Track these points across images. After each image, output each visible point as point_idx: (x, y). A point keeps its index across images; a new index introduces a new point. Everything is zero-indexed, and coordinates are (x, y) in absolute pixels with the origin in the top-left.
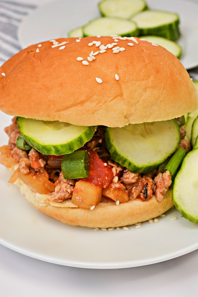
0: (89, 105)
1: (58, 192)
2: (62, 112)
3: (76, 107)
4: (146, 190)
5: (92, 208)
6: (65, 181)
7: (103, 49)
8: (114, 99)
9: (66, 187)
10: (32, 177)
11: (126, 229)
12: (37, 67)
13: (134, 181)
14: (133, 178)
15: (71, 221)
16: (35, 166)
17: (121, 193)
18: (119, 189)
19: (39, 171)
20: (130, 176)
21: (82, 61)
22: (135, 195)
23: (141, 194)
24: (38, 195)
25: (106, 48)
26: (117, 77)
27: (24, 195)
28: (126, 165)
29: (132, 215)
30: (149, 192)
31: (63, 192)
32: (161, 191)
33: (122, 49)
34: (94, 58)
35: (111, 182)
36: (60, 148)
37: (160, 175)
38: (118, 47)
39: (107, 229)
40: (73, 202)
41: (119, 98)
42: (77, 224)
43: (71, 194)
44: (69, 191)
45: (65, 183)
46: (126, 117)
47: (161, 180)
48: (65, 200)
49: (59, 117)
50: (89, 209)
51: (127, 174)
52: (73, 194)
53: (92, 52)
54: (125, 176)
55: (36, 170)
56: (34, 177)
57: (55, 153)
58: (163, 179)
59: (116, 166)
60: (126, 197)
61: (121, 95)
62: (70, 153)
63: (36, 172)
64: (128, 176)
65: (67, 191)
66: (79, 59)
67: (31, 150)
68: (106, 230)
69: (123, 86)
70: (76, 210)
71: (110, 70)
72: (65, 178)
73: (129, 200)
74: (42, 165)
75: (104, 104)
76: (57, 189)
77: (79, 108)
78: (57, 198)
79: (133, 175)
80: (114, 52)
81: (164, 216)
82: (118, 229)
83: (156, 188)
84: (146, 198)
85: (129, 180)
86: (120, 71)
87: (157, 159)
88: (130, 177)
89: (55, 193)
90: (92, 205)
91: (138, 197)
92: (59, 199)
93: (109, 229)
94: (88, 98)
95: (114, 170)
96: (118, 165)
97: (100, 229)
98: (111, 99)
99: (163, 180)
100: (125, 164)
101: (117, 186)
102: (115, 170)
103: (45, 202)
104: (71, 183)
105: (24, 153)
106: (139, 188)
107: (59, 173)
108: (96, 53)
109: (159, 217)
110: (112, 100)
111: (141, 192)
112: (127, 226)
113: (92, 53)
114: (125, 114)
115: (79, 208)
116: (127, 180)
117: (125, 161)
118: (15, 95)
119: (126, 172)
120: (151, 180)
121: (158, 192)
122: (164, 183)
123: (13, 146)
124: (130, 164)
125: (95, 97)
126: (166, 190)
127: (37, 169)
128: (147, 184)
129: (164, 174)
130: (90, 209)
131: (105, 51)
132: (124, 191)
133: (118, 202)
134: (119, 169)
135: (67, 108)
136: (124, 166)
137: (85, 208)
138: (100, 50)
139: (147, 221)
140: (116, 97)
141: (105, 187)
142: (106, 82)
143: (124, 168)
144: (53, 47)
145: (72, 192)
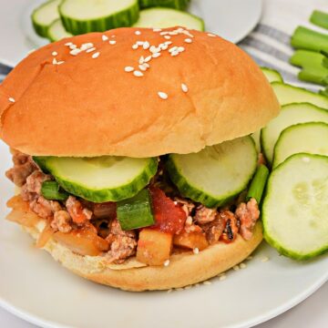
0: (156, 130)
1: (117, 250)
2: (119, 144)
3: (138, 134)
4: (230, 228)
5: (167, 263)
6: (123, 233)
7: (155, 51)
8: (186, 116)
9: (127, 241)
10: (76, 235)
12: (69, 87)
13: (212, 219)
14: (211, 216)
15: (138, 286)
16: (78, 220)
17: (198, 238)
18: (194, 233)
19: (84, 226)
20: (207, 213)
21: (132, 72)
22: (217, 237)
23: (224, 234)
24: (89, 258)
25: (159, 49)
26: (184, 88)
27: (59, 262)
28: (201, 200)
29: (216, 263)
30: (234, 230)
31: (125, 248)
32: (247, 226)
33: (181, 49)
34: (147, 65)
35: (185, 225)
37: (243, 205)
38: (175, 48)
39: (184, 287)
40: (139, 261)
41: (191, 115)
42: (144, 289)
43: (135, 249)
44: (132, 246)
45: (124, 236)
46: (202, 139)
47: (246, 212)
48: (127, 258)
49: (116, 150)
50: (161, 266)
51: (202, 211)
52: (138, 249)
53: (142, 58)
54: (200, 214)
55: (79, 225)
56: (78, 235)
58: (249, 211)
59: (187, 203)
60: (205, 242)
61: (193, 110)
62: (133, 196)
63: (79, 228)
64: (204, 213)
65: (129, 247)
66: (128, 69)
67: (68, 198)
68: (183, 289)
69: (194, 98)
70: (144, 270)
71: (173, 80)
72: (123, 229)
73: (209, 244)
74: (89, 218)
75: (173, 125)
76: (114, 246)
77: (142, 135)
78: (117, 258)
79: (211, 211)
80: (173, 54)
81: (251, 258)
82: (198, 285)
83: (241, 224)
84: (231, 238)
85: (207, 218)
86: (187, 79)
87: (237, 186)
88: (207, 215)
89: (112, 252)
90: (165, 260)
91: (221, 239)
92: (120, 259)
93: (188, 288)
94: (153, 121)
95: (185, 208)
96: (189, 200)
97: (174, 289)
98: (181, 118)
100: (199, 199)
101: (193, 228)
102: (187, 208)
103: (100, 266)
104: (131, 235)
105: (56, 204)
106: (221, 228)
107: (107, 224)
108: (148, 59)
109: (245, 261)
110: (183, 119)
111: (224, 232)
112: (209, 280)
113: (142, 60)
114: (201, 134)
115: (148, 265)
116: (204, 219)
117: (199, 194)
119: (200, 209)
120: (232, 214)
121: (244, 227)
122: (251, 215)
124: (206, 197)
125: (161, 118)
126: (253, 224)
127: (81, 223)
128: (229, 220)
129: (249, 203)
130: (163, 265)
131: (159, 54)
132: (200, 234)
133: (196, 251)
134: (192, 206)
135: (125, 137)
136: (198, 201)
137: (156, 266)
138: (152, 54)
139: (232, 269)
140: (188, 114)
141: (177, 233)
142: (170, 97)
143: (197, 204)
144: (72, 52)
145: (136, 247)
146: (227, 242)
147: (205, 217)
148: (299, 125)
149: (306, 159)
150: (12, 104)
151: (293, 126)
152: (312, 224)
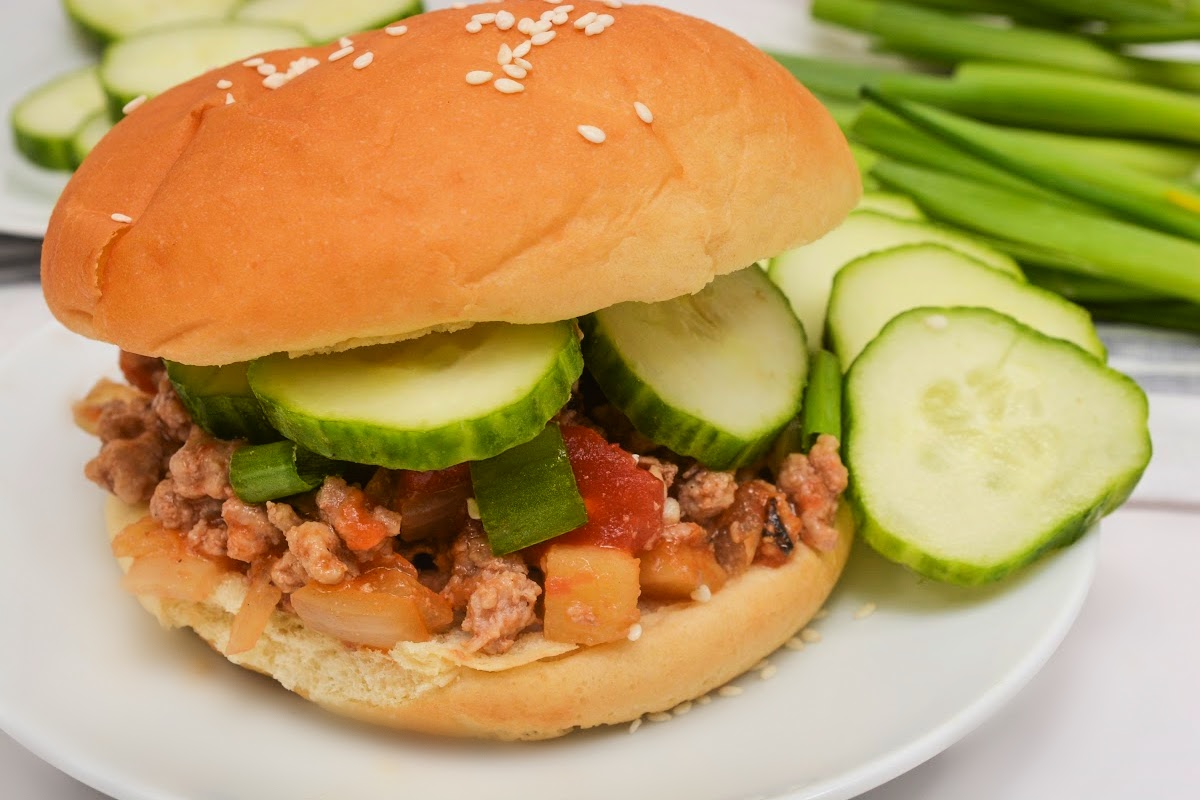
0: (584, 231)
2: (487, 280)
3: (540, 248)
4: (779, 521)
5: (635, 633)
6: (498, 563)
7: (538, 29)
8: (660, 188)
9: (515, 584)
10: (358, 590)
11: (735, 690)
12: (309, 144)
13: (730, 500)
14: (725, 491)
17: (699, 558)
18: (688, 544)
19: (378, 559)
20: (717, 485)
21: (490, 82)
22: (750, 552)
23: (767, 540)
24: (411, 647)
25: (545, 24)
26: (645, 112)
28: (694, 449)
29: (757, 625)
30: (791, 526)
31: (512, 605)
32: (821, 514)
33: (606, 20)
34: (527, 65)
35: (661, 523)
36: (498, 423)
37: (797, 459)
38: (589, 17)
39: (670, 711)
40: (554, 638)
41: (674, 183)
43: (539, 608)
44: (530, 596)
45: (501, 571)
46: (708, 250)
47: (809, 474)
48: (521, 633)
49: (478, 301)
51: (700, 484)
52: (547, 602)
53: (504, 48)
55: (364, 558)
56: (366, 588)
57: (476, 451)
58: (819, 469)
59: (657, 461)
60: (716, 568)
61: (678, 172)
62: (535, 434)
63: (365, 567)
64: (708, 486)
65: (523, 598)
66: (477, 76)
67: (322, 484)
68: (668, 717)
69: (673, 139)
70: (572, 662)
71: (607, 95)
72: (498, 554)
74: (394, 532)
75: (631, 215)
76: (476, 604)
77: (552, 248)
78: (496, 634)
79: (723, 479)
80: (590, 30)
81: (824, 613)
82: (707, 700)
83: (800, 510)
84: (788, 550)
85: (715, 501)
86: (643, 90)
89: (474, 621)
90: (631, 624)
91: (760, 558)
92: (503, 638)
93: (681, 711)
94: (575, 206)
95: (657, 474)
96: (663, 454)
97: (646, 718)
98: (651, 192)
99: (816, 473)
100: (693, 445)
101: (684, 531)
102: (660, 475)
103: (444, 668)
104: (520, 568)
106: (755, 523)
108: (524, 48)
109: (812, 623)
110: (656, 194)
113: (506, 54)
114: (706, 237)
115: (582, 648)
116: (708, 504)
117: (693, 431)
118: (254, 266)
119: (693, 477)
120: (772, 488)
121: (812, 520)
122: (826, 482)
123: (186, 513)
124: (713, 437)
125: (597, 196)
126: (835, 507)
127: (371, 551)
128: (772, 501)
129: (816, 449)
130: (626, 639)
131: (552, 34)
132: (703, 547)
133: (704, 592)
134: (672, 471)
135: (505, 259)
136: (688, 453)
137: (601, 647)
138: (528, 36)
139: (783, 648)
140: (664, 183)
141: (649, 546)
142: (613, 135)
143: (684, 463)
144: (267, 82)
145: (541, 598)
146: (775, 562)
147: (711, 495)
148: (872, 255)
149: (938, 320)
150: (124, 230)
151: (859, 260)
152: (995, 483)
